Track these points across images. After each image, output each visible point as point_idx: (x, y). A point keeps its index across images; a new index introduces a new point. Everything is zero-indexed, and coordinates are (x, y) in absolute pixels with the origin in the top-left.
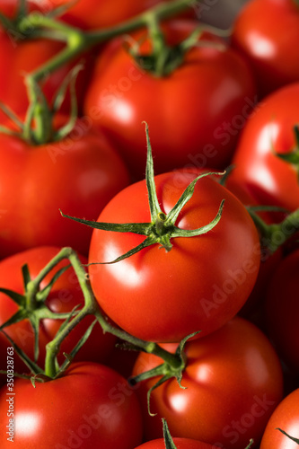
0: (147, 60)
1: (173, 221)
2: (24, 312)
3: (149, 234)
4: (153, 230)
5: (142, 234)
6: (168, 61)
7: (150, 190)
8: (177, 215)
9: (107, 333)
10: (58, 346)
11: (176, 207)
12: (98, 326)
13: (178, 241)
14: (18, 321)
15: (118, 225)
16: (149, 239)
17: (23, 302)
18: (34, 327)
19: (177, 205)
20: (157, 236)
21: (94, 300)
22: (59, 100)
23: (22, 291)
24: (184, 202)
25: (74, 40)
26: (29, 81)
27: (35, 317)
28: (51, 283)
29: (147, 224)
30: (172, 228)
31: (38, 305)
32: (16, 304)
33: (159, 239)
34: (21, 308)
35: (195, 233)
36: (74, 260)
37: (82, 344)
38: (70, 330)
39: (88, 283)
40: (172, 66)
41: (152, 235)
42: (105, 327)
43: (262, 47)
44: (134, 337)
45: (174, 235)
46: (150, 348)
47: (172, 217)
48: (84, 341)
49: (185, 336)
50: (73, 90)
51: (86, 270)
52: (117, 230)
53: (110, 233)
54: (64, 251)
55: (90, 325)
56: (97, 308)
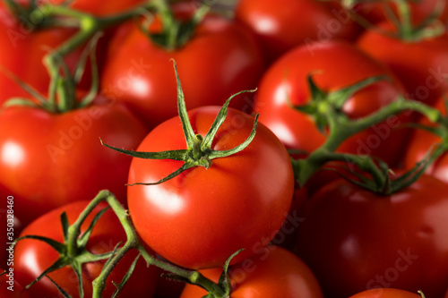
0: (159, 37)
1: (210, 144)
2: (66, 259)
3: (187, 159)
4: (191, 155)
5: (180, 160)
6: (180, 34)
7: (183, 120)
8: (212, 138)
9: (151, 266)
10: (104, 280)
11: (211, 132)
12: (142, 260)
13: (216, 162)
14: (61, 267)
15: (156, 154)
16: (187, 164)
17: (64, 250)
18: (77, 271)
19: (212, 129)
20: (195, 160)
21: (137, 234)
22: (79, 73)
23: (62, 240)
24: (218, 126)
25: (87, 24)
26: (48, 61)
27: (77, 263)
28: (91, 227)
29: (184, 151)
30: (209, 152)
31: (79, 251)
32: (57, 252)
33: (197, 163)
34: (62, 255)
35: (231, 153)
36: (112, 202)
37: (127, 279)
38: (115, 264)
39: (129, 219)
40: (184, 40)
41: (190, 160)
42: (149, 260)
43: (265, 25)
44: (178, 266)
45: (211, 158)
46: (194, 277)
47: (208, 140)
48: (129, 276)
49: (230, 256)
50: (93, 58)
51: (126, 207)
52: (155, 158)
53: (149, 161)
54: (101, 193)
55: (133, 260)
56: (140, 241)
